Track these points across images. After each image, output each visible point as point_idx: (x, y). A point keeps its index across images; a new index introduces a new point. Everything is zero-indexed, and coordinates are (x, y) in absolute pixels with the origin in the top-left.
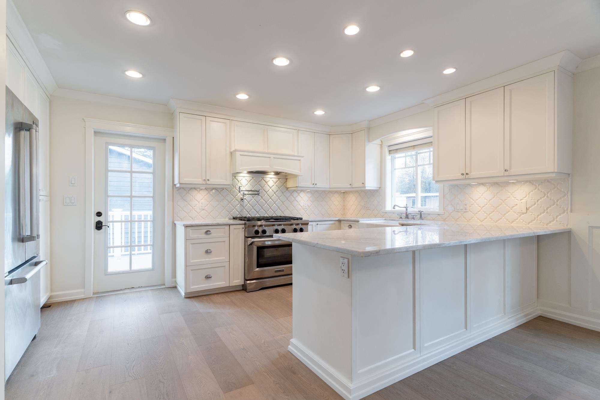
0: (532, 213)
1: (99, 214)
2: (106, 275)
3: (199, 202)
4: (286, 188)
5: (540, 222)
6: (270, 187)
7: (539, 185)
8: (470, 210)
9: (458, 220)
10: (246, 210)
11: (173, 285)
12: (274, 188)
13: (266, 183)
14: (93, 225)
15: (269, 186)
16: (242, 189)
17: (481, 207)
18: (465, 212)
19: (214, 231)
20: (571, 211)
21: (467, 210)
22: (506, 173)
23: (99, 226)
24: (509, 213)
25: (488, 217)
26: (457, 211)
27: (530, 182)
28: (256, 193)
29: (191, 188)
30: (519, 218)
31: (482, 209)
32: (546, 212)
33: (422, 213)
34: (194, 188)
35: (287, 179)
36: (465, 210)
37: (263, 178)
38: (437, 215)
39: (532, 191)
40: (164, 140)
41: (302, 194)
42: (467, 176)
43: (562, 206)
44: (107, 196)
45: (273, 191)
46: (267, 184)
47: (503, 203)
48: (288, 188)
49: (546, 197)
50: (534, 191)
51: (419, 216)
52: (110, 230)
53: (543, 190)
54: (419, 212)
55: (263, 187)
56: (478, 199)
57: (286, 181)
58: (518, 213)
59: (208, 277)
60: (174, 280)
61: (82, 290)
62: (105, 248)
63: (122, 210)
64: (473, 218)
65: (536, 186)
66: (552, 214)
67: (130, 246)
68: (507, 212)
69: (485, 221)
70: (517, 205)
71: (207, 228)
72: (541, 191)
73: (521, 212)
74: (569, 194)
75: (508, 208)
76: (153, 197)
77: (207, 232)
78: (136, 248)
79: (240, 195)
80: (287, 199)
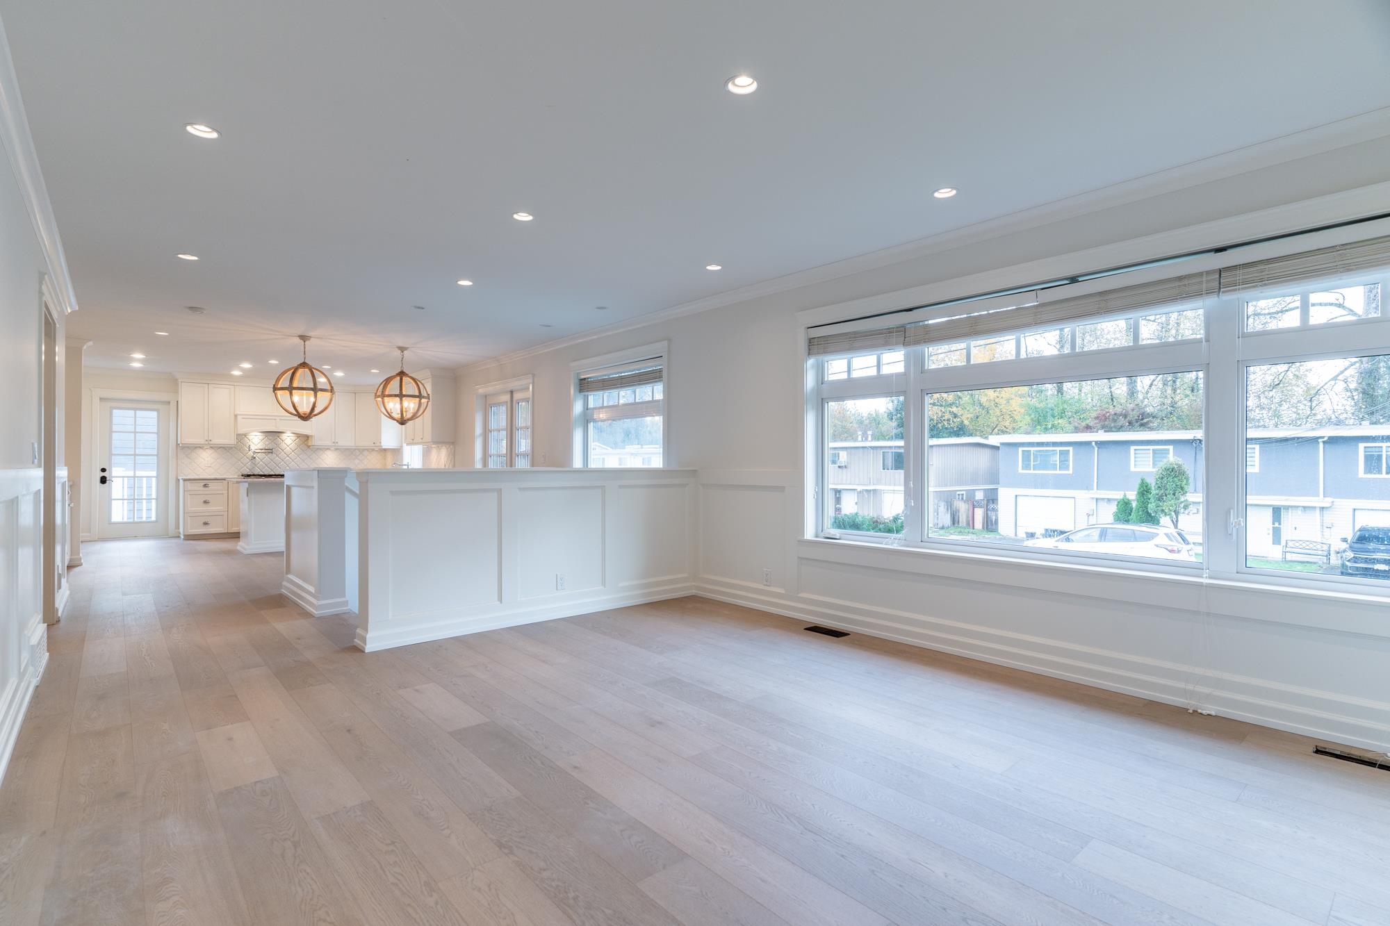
1: (103, 470)
2: (110, 524)
3: (204, 460)
4: (308, 446)
11: (177, 535)
12: (293, 446)
13: (283, 443)
14: (98, 480)
15: (286, 445)
16: (252, 447)
19: (212, 485)
23: (103, 480)
28: (269, 451)
29: (196, 448)
34: (200, 447)
40: (169, 402)
41: (328, 453)
44: (111, 454)
45: (291, 449)
48: (311, 446)
52: (114, 484)
55: (279, 445)
57: (308, 440)
59: (206, 524)
60: (177, 530)
61: (88, 534)
62: (109, 500)
63: (124, 469)
67: (133, 500)
71: (206, 482)
76: (157, 455)
77: (205, 486)
78: (144, 501)
79: (251, 453)
80: (310, 456)
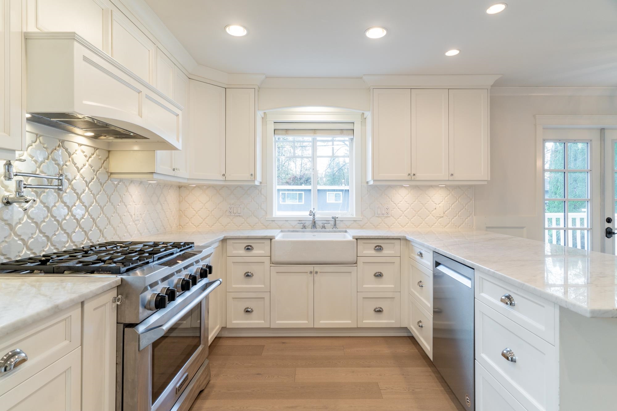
0: (447, 217)
4: (108, 172)
5: (453, 225)
6: (77, 168)
7: (452, 191)
8: (391, 215)
9: (379, 226)
10: (18, 236)
12: (87, 172)
13: (70, 157)
15: (75, 164)
17: (403, 211)
18: (386, 217)
20: (475, 215)
21: (389, 215)
22: (451, 178)
24: (428, 217)
25: (410, 222)
26: (377, 217)
27: (447, 187)
30: (437, 222)
31: (403, 214)
32: (457, 215)
33: (337, 219)
35: (109, 151)
36: (386, 215)
37: (63, 142)
38: (353, 222)
39: (447, 196)
42: (413, 177)
43: (469, 210)
45: (84, 178)
46: (73, 160)
47: (424, 208)
48: (111, 173)
49: (457, 201)
50: (448, 196)
51: (332, 223)
53: (455, 196)
54: (333, 218)
55: (63, 166)
56: (400, 202)
57: (108, 157)
58: (437, 217)
64: (394, 223)
65: (450, 191)
66: (462, 218)
68: (427, 217)
69: (406, 226)
70: (436, 209)
72: (454, 197)
73: (440, 216)
74: (473, 200)
75: (428, 212)
80: (109, 199)
